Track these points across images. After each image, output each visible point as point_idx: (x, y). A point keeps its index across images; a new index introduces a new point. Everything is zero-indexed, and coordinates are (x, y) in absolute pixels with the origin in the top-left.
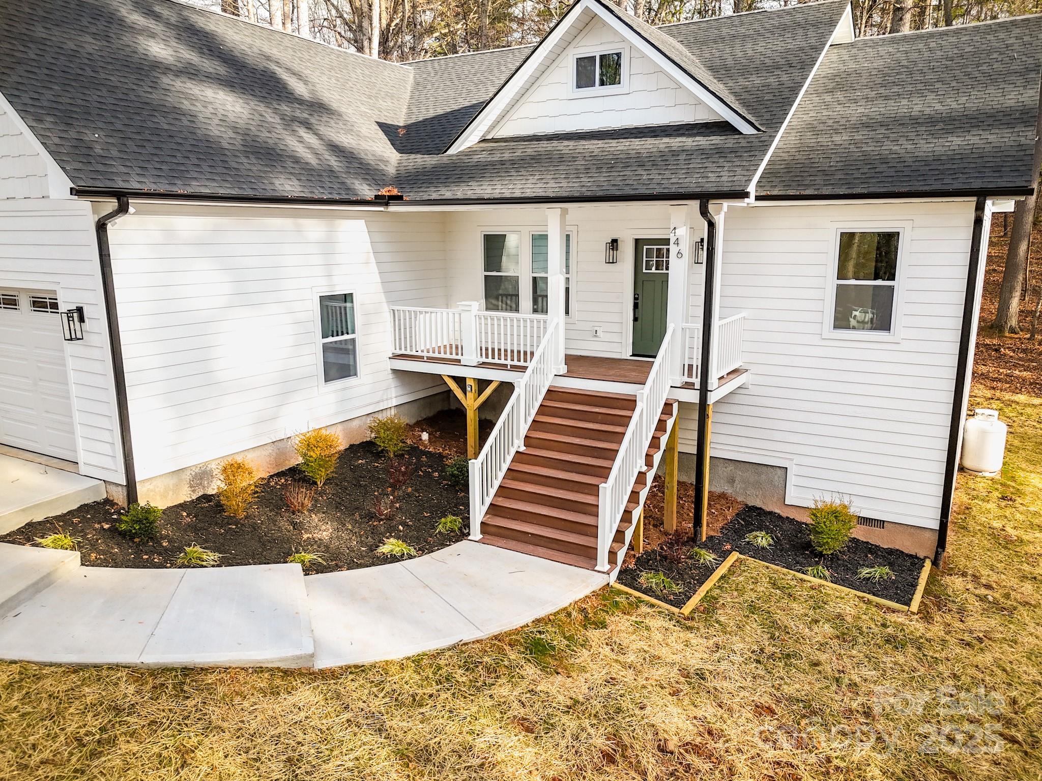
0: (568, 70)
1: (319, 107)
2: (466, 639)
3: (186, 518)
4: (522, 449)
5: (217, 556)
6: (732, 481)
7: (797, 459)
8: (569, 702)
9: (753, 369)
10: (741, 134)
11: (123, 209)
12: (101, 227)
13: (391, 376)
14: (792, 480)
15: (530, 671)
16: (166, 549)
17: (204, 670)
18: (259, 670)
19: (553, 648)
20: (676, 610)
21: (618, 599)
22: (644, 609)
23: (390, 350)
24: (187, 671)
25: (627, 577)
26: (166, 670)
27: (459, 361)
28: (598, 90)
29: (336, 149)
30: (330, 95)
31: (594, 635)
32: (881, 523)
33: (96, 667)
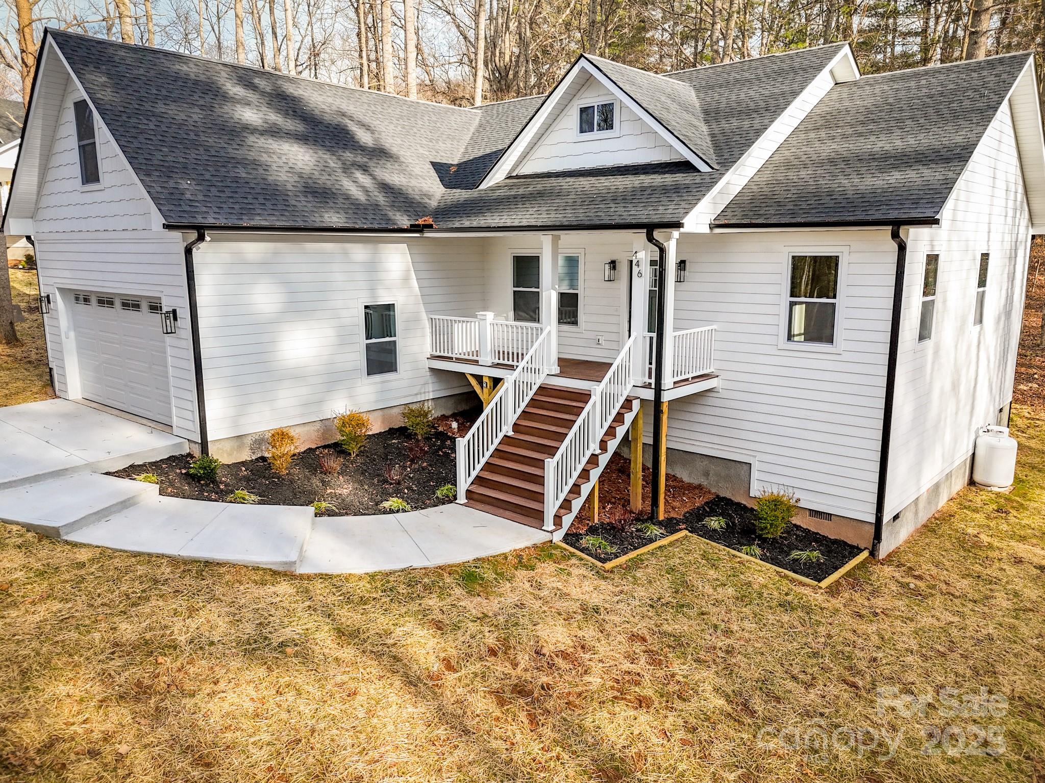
0: (572, 118)
1: (380, 153)
2: (415, 565)
3: (244, 472)
4: (511, 433)
5: (258, 498)
6: (706, 474)
7: (760, 456)
8: (480, 615)
9: (723, 375)
10: (699, 171)
11: (201, 238)
12: (188, 251)
13: (428, 374)
14: (755, 475)
15: (458, 591)
16: (222, 491)
17: (219, 564)
18: (256, 569)
19: (482, 579)
20: (599, 564)
21: (553, 552)
22: (574, 561)
23: (428, 350)
24: (207, 563)
25: (572, 538)
26: (195, 561)
27: (477, 362)
28: (596, 134)
29: (385, 187)
30: (391, 142)
31: (521, 574)
32: (829, 516)
33: (150, 555)
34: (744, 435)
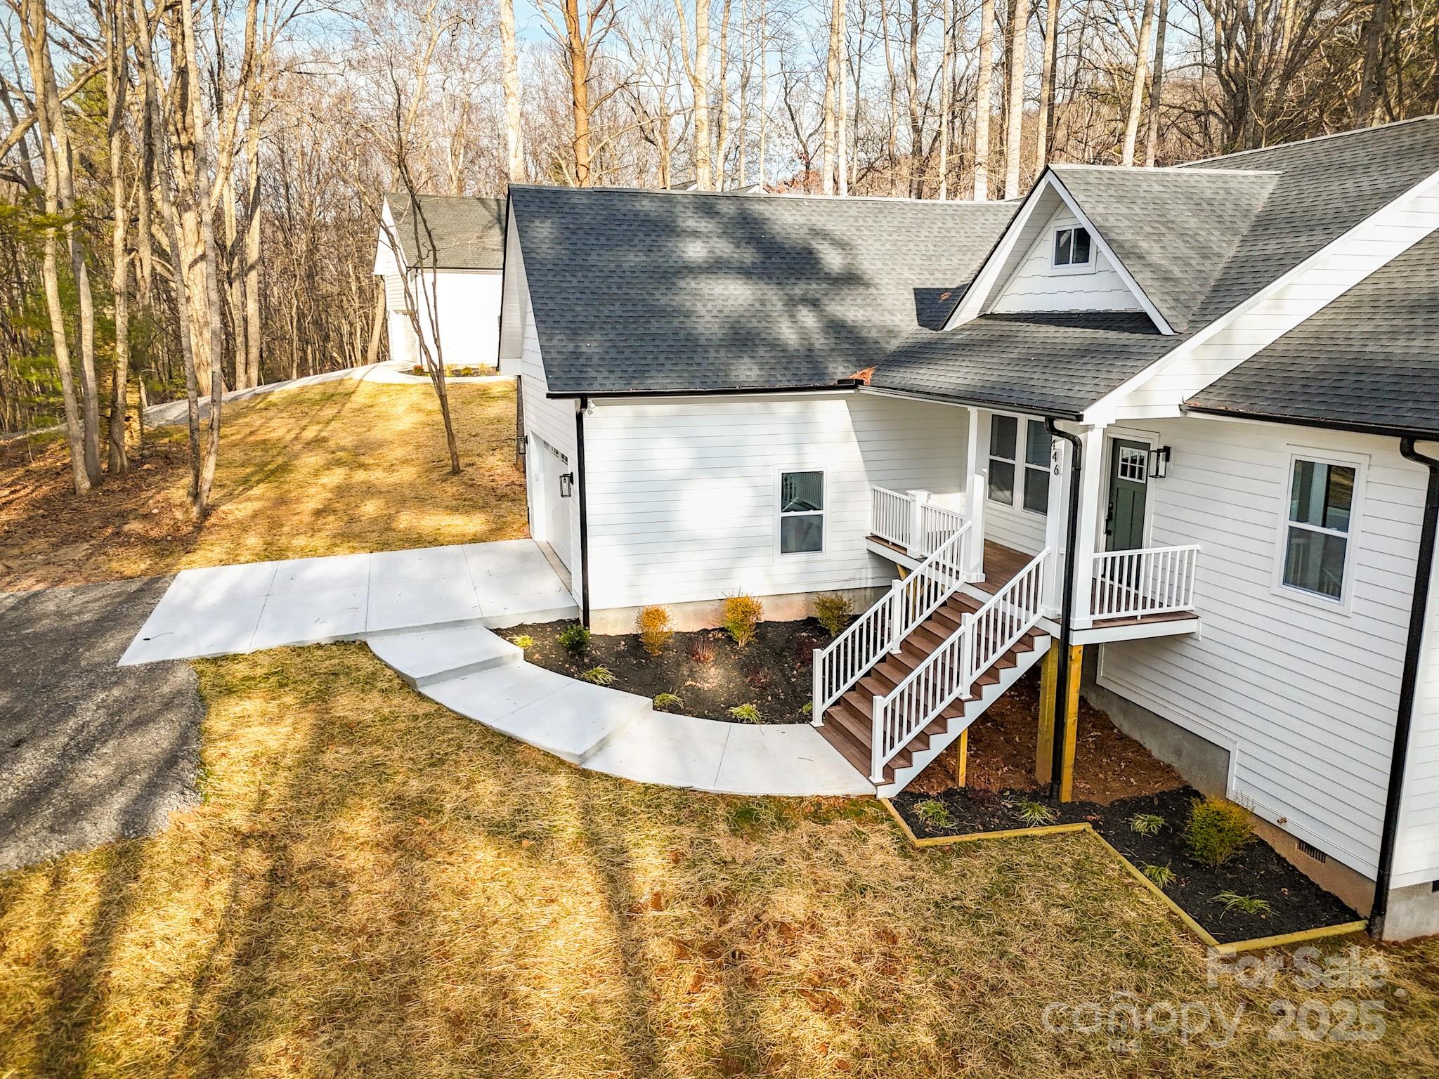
0: (1048, 247)
1: (850, 279)
2: (696, 786)
3: (622, 646)
4: (896, 651)
5: (610, 678)
6: (1178, 753)
7: (1241, 744)
8: (729, 859)
9: (1205, 617)
10: (1160, 333)
11: (584, 405)
12: (579, 418)
13: (867, 556)
14: (1234, 770)
15: (722, 827)
16: (585, 664)
17: (519, 743)
18: (546, 754)
19: (758, 820)
20: (912, 837)
21: (866, 809)
22: (886, 826)
23: (870, 529)
24: (510, 739)
25: (905, 800)
26: (502, 735)
27: (905, 549)
28: (1072, 268)
29: (836, 328)
30: (868, 264)
31: (807, 826)
32: (1322, 856)
33: (471, 720)
34: (1226, 709)
